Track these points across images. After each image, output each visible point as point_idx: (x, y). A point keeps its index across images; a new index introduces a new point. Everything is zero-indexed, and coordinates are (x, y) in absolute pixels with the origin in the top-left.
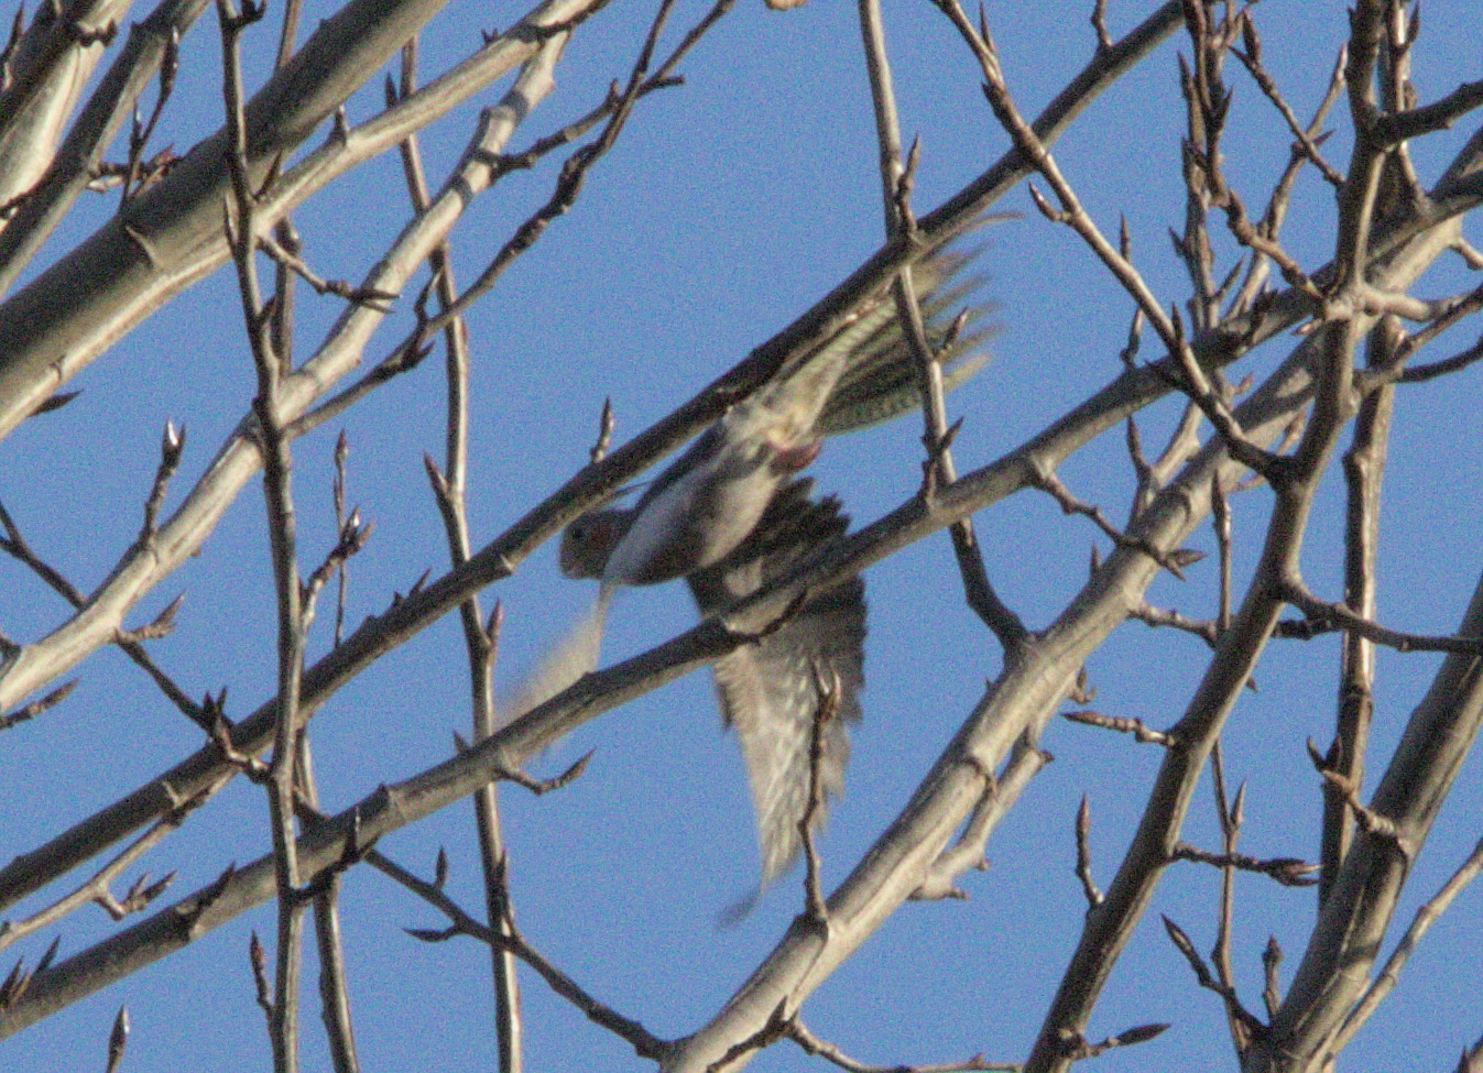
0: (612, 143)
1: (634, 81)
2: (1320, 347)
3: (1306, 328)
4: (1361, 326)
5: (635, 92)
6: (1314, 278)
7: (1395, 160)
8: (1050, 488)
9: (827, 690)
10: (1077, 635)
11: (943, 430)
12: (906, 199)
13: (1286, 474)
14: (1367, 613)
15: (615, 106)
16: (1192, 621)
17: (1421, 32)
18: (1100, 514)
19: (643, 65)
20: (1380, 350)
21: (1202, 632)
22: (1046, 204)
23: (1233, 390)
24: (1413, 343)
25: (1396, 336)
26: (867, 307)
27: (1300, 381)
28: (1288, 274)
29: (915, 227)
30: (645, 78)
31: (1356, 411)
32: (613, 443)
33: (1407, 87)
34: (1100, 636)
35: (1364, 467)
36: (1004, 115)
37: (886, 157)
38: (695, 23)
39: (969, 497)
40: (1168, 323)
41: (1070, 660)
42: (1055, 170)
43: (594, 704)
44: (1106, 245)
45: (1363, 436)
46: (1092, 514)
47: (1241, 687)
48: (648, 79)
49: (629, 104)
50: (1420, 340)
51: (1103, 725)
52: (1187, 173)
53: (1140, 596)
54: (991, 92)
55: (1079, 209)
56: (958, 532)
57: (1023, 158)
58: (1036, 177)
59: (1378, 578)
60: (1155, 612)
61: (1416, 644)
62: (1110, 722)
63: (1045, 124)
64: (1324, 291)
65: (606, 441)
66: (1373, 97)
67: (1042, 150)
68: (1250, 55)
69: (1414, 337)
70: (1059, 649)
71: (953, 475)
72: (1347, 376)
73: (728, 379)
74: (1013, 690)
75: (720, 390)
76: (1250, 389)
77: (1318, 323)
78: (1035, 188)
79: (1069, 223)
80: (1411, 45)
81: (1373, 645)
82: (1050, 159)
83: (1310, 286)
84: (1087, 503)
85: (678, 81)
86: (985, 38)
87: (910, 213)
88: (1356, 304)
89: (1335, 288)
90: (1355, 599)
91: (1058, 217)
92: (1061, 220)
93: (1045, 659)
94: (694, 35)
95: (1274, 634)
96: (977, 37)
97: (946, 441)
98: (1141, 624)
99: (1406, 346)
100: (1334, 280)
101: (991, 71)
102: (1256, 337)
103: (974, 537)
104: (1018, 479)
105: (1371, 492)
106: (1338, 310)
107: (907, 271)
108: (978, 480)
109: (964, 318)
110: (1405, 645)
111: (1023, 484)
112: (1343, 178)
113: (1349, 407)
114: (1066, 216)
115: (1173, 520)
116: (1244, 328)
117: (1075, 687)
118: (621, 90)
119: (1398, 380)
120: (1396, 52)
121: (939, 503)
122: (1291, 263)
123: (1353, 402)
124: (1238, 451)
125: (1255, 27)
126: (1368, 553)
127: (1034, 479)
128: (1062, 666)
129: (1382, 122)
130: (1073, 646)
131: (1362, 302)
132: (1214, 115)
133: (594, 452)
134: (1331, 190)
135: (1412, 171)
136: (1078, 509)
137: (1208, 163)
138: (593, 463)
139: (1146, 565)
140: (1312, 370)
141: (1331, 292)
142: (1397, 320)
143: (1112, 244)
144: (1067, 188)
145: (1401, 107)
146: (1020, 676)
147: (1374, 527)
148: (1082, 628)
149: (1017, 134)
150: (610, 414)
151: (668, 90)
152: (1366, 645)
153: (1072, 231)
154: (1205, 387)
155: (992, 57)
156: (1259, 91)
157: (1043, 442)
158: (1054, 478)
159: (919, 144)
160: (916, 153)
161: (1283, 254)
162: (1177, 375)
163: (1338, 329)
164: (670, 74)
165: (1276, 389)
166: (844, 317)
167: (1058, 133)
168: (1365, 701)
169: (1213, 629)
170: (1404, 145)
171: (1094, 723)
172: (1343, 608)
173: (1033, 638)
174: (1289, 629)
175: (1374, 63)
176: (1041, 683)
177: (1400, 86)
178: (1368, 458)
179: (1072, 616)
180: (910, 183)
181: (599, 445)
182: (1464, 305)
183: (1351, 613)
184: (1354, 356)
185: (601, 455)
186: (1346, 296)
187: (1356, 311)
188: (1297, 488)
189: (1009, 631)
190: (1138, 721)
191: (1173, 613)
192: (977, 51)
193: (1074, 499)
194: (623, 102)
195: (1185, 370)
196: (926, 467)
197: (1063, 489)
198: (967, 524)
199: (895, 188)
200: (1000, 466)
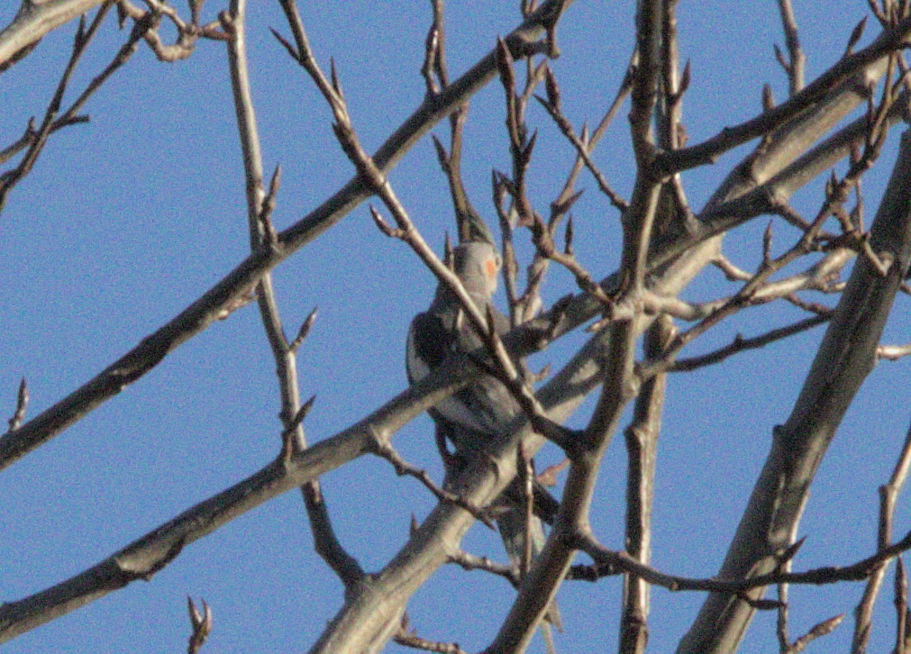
0: (30, 168)
1: (49, 117)
2: (607, 343)
3: (597, 326)
4: (641, 323)
5: (49, 127)
6: (603, 285)
7: (670, 189)
8: (386, 455)
9: (200, 619)
10: (406, 576)
11: (297, 408)
12: (269, 217)
13: (578, 444)
14: (644, 559)
15: (33, 139)
16: (500, 566)
17: (691, 86)
18: (427, 476)
19: (55, 106)
20: (656, 344)
21: (507, 574)
22: (385, 223)
23: (533, 377)
24: (683, 339)
25: (669, 334)
26: (236, 305)
27: (589, 370)
28: (582, 282)
29: (275, 239)
30: (57, 116)
31: (636, 393)
32: (27, 416)
33: (680, 129)
34: (424, 577)
35: (642, 438)
36: (350, 149)
37: (251, 185)
38: (99, 71)
39: (319, 461)
40: (483, 322)
41: (400, 597)
42: (392, 195)
43: (11, 628)
44: (433, 256)
45: (642, 414)
46: (420, 475)
47: (540, 620)
48: (60, 117)
49: (43, 139)
50: (688, 337)
51: (427, 649)
52: (497, 200)
53: (457, 545)
54: (340, 131)
55: (411, 227)
56: (308, 491)
57: (365, 184)
58: (375, 200)
59: (653, 529)
60: (469, 558)
61: (684, 585)
62: (434, 646)
63: (383, 157)
64: (611, 296)
65: (22, 413)
66: (651, 137)
67: (381, 178)
68: (551, 101)
69: (684, 334)
70: (390, 587)
71: (304, 444)
72: (629, 366)
73: (122, 363)
74: (352, 621)
75: (116, 372)
76: (547, 377)
77: (606, 322)
78: (375, 210)
79: (403, 238)
80: (684, 94)
81: (649, 586)
82: (388, 186)
83: (600, 292)
84: (417, 467)
85: (85, 119)
86: (335, 88)
87: (272, 229)
88: (637, 307)
89: (620, 294)
90: (634, 548)
91: (393, 233)
92: (397, 235)
93: (379, 596)
94: (98, 81)
95: (566, 578)
96: (329, 86)
97: (301, 415)
98: (457, 568)
99: (678, 342)
100: (619, 286)
101: (340, 113)
102: (555, 332)
103: (321, 496)
104: (359, 448)
105: (648, 460)
106: (622, 311)
107: (268, 278)
108: (328, 448)
109: (314, 317)
110: (676, 586)
111: (363, 451)
112: (627, 204)
113: (631, 391)
114: (401, 233)
115: (485, 483)
116: (545, 325)
117: (399, 626)
118: (37, 126)
119: (670, 369)
120: (672, 100)
121: (295, 465)
122: (585, 273)
123: (635, 386)
124: (540, 426)
125: (556, 80)
126: (645, 509)
127: (373, 447)
128: (392, 601)
129: (659, 157)
130: (403, 584)
131: (642, 305)
132: (522, 150)
133: (12, 422)
134: (618, 213)
135: (683, 197)
136: (409, 471)
137: (516, 189)
138: (10, 431)
139: (463, 519)
140: (601, 362)
141: (617, 297)
142: (669, 318)
143: (438, 256)
144: (401, 210)
145: (675, 146)
146: (358, 610)
147: (650, 488)
148: (410, 571)
149: (361, 166)
150: (26, 391)
151: (77, 126)
152: (643, 584)
153: (405, 244)
154: (514, 374)
155: (341, 103)
156: (559, 131)
157: (381, 416)
158: (389, 446)
159: (280, 173)
160: (277, 179)
161: (577, 265)
162: (490, 362)
163: (622, 328)
164: (78, 113)
165: (571, 376)
166: (217, 313)
167: (394, 164)
168: (642, 629)
169: (517, 572)
170: (677, 176)
171: (419, 647)
172: (625, 555)
173: (369, 579)
174: (579, 573)
175: (653, 111)
176: (375, 615)
177: (674, 128)
178: (646, 431)
179: (402, 560)
180: (273, 204)
181: (17, 417)
182: (725, 308)
183: (631, 559)
184: (634, 350)
185: (18, 425)
186: (629, 301)
187: (637, 313)
188: (587, 456)
189: (350, 573)
190: (456, 646)
191: (484, 559)
192: (328, 97)
193: (405, 463)
194: (38, 135)
195: (497, 359)
196: (285, 436)
197: (396, 455)
198: (316, 485)
199: (259, 209)
200: (346, 436)
